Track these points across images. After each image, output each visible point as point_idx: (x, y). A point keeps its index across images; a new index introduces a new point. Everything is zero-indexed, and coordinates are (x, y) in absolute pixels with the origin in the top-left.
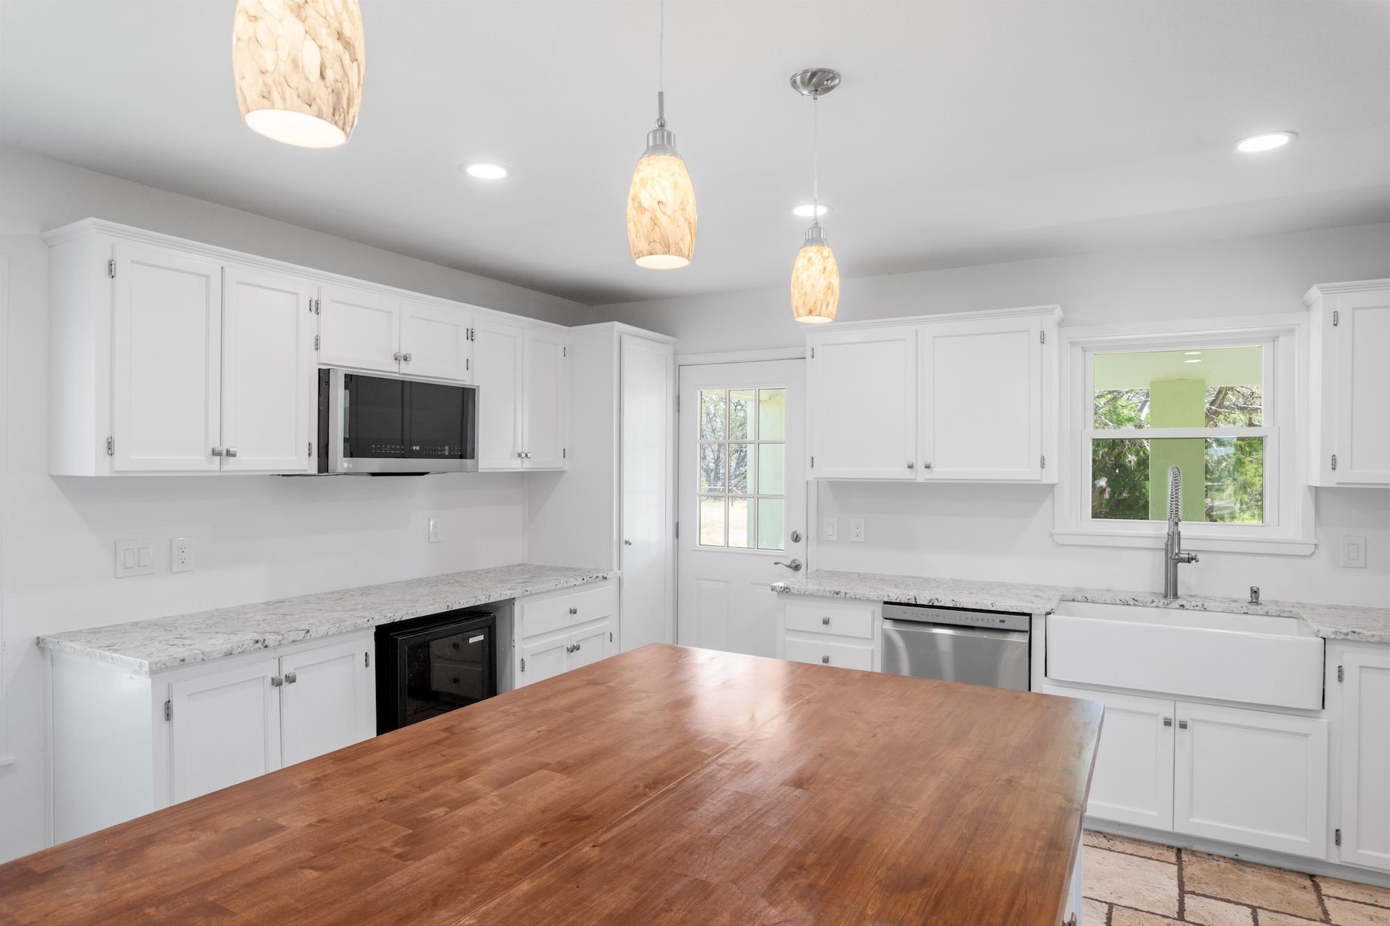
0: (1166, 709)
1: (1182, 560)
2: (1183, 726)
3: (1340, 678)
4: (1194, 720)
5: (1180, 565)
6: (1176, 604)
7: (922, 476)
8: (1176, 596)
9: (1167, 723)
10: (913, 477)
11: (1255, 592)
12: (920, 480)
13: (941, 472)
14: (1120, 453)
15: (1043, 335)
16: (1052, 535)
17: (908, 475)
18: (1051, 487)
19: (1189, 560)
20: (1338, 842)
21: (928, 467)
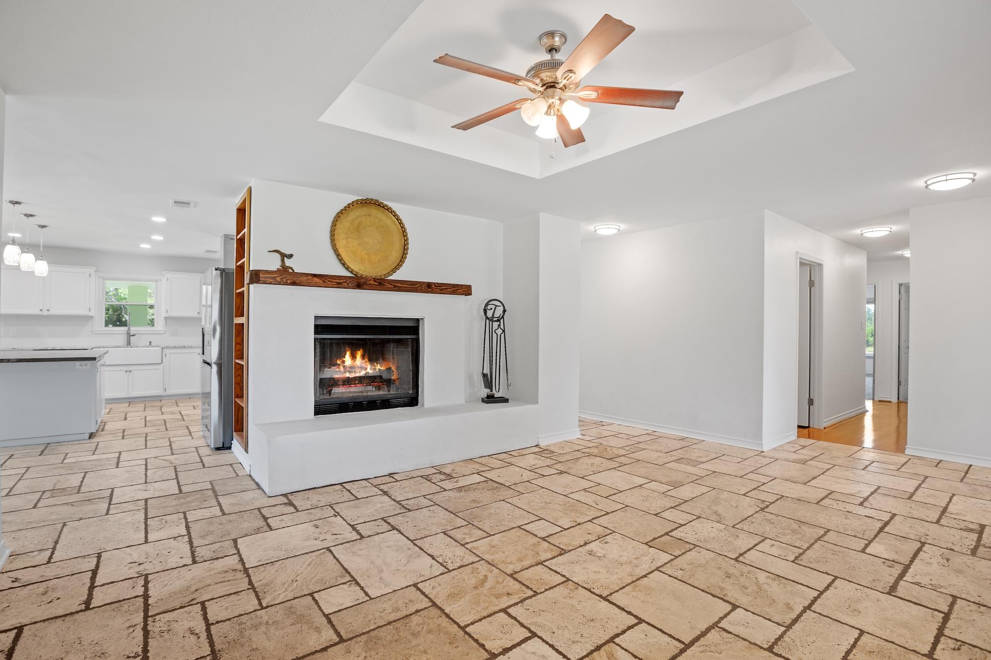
0: (126, 368)
1: (132, 336)
2: (130, 371)
3: (166, 356)
4: (133, 370)
5: (131, 337)
6: (130, 346)
7: (45, 313)
8: (130, 345)
9: (126, 371)
10: (41, 313)
11: (150, 342)
12: (45, 314)
13: (52, 312)
14: (119, 315)
15: (90, 275)
16: (92, 331)
17: (40, 313)
18: (92, 317)
19: (133, 336)
20: (165, 391)
21: (48, 310)
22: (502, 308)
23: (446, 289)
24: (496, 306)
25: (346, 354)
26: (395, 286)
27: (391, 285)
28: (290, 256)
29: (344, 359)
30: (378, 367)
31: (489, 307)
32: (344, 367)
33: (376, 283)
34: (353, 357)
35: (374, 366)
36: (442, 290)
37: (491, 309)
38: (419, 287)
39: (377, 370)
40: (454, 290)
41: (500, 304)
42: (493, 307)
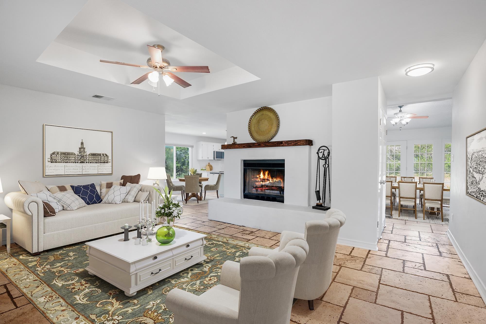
22: (328, 151)
23: (291, 143)
24: (324, 150)
25: (261, 173)
26: (265, 145)
27: (264, 144)
28: (236, 138)
29: (260, 175)
30: (275, 180)
31: (320, 151)
32: (260, 179)
33: (258, 145)
34: (264, 174)
35: (273, 179)
36: (288, 144)
37: (322, 152)
38: (276, 144)
39: (274, 181)
40: (296, 143)
41: (327, 149)
42: (323, 151)
